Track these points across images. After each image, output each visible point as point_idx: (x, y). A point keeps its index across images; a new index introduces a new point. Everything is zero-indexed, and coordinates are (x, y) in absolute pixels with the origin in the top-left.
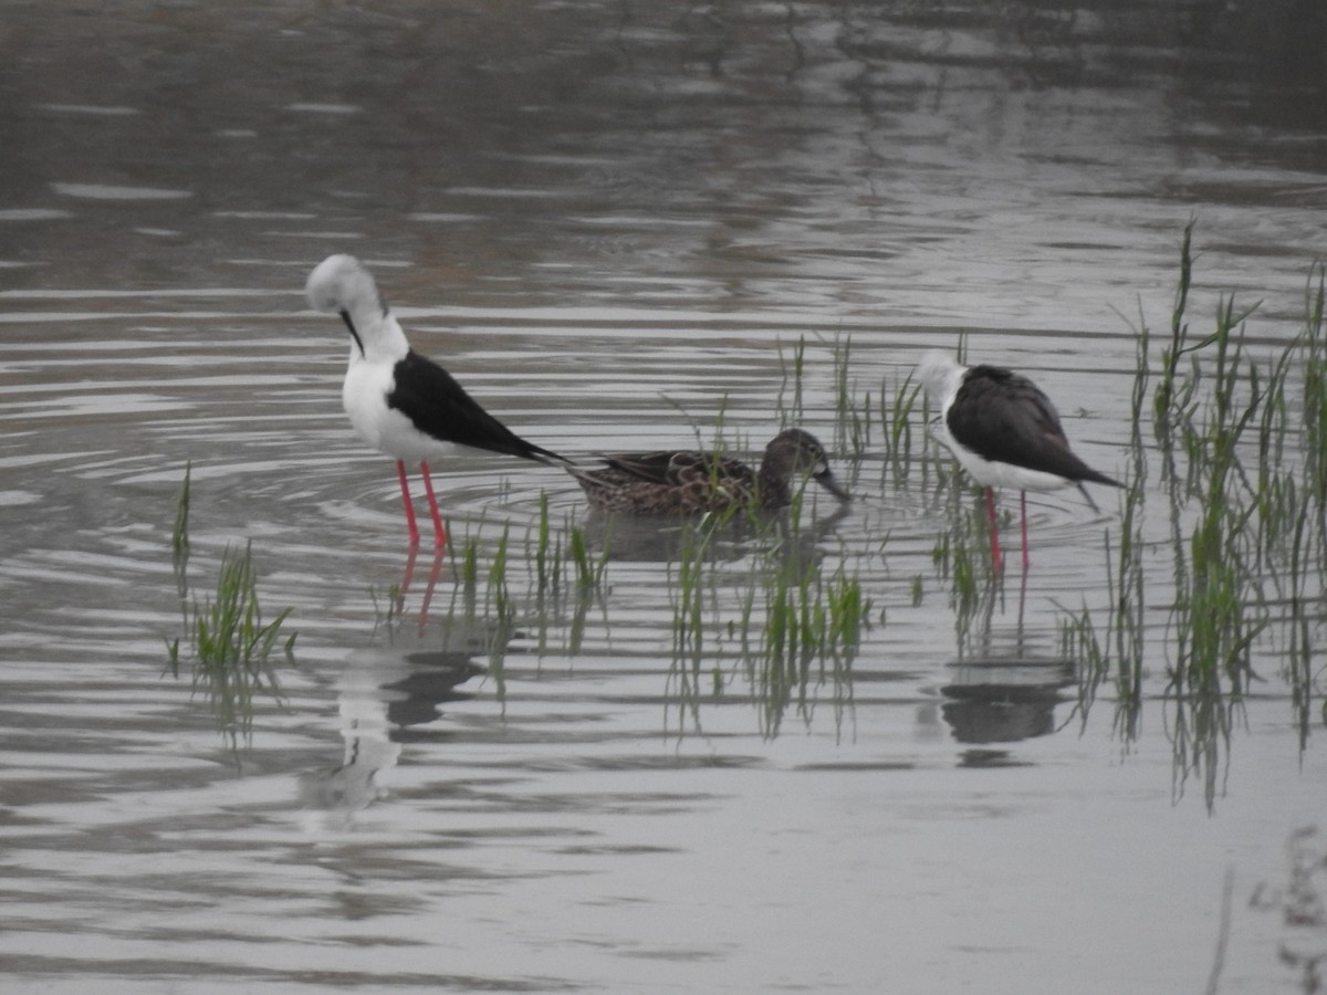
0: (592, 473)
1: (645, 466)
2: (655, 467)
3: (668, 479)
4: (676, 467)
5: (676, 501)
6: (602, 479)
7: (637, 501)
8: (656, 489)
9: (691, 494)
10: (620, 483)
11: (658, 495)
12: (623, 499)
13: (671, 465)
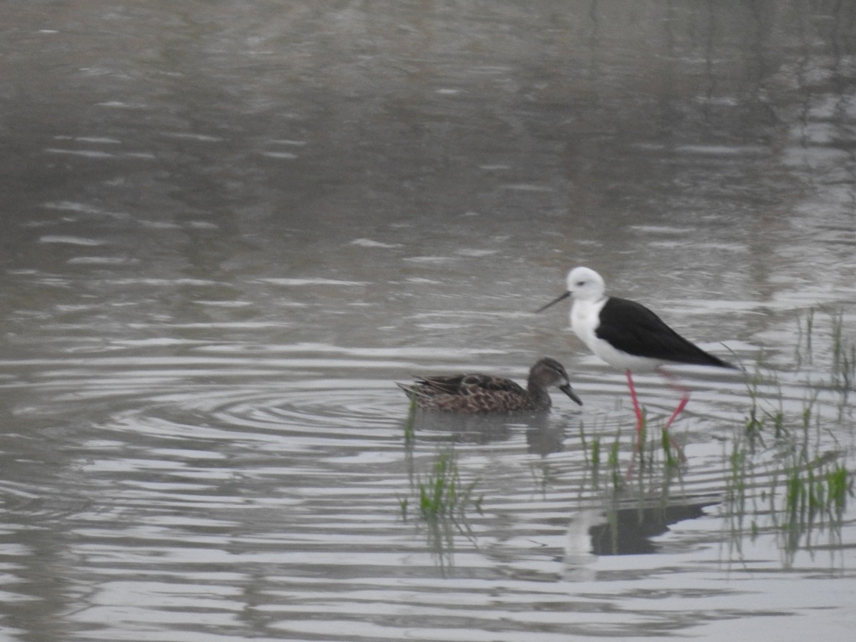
0: (413, 387)
1: (445, 384)
2: (452, 385)
3: (460, 392)
4: (466, 384)
5: (464, 405)
6: (420, 391)
7: (441, 406)
8: (452, 398)
9: (474, 401)
10: (431, 394)
11: (453, 402)
12: (433, 404)
13: (463, 384)
